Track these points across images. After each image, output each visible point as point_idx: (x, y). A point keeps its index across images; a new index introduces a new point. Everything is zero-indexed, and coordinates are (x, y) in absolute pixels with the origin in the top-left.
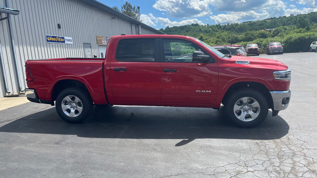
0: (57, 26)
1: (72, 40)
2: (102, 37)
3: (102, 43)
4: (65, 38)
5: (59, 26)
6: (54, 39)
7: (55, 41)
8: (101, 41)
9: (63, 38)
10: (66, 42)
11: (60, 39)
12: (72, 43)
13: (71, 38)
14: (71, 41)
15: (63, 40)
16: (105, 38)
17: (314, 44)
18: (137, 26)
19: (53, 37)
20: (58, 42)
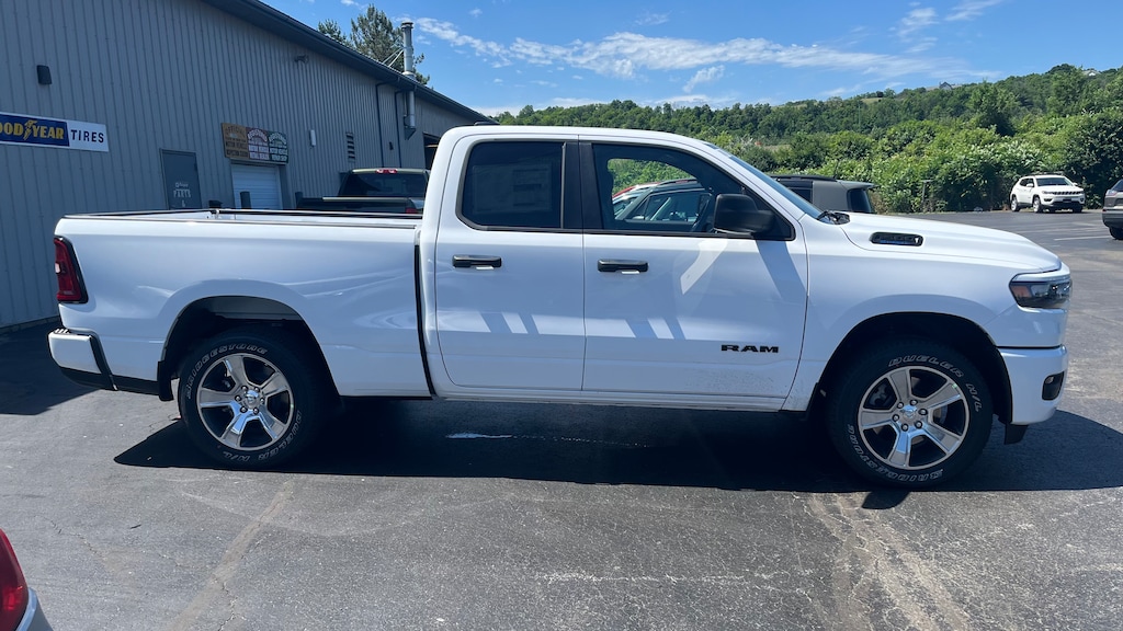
0: (32, 75)
1: (105, 137)
2: (248, 130)
3: (247, 154)
4: (71, 125)
5: (43, 75)
6: (18, 129)
7: (19, 139)
8: (243, 144)
9: (63, 125)
10: (74, 144)
11: (47, 130)
12: (104, 147)
13: (100, 128)
14: (97, 138)
15: (60, 135)
16: (262, 135)
17: (1024, 183)
18: (399, 95)
19: (13, 120)
20: (32, 139)
